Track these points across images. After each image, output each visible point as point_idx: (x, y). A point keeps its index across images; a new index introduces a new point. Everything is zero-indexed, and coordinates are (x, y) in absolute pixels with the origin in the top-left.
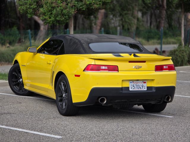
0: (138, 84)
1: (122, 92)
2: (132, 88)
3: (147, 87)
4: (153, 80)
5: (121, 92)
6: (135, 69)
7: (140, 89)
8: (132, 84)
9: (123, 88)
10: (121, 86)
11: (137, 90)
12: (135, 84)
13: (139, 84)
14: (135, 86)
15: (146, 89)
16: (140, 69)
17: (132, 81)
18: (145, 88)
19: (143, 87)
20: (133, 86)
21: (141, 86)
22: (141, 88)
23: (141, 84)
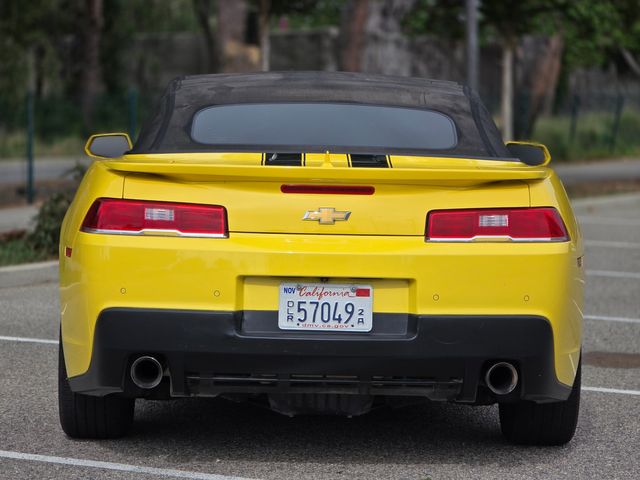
0: (325, 299)
1: (234, 337)
2: (290, 318)
3: (377, 317)
4: (409, 282)
5: (233, 333)
6: (315, 227)
7: (333, 326)
8: (296, 297)
9: (246, 317)
10: (230, 307)
11: (319, 326)
12: (309, 299)
13: (332, 300)
14: (310, 309)
15: (367, 326)
16: (340, 226)
17: (293, 285)
18: (361, 321)
19: (351, 313)
20: (299, 310)
21: (341, 311)
22: (339, 320)
23: (343, 301)
